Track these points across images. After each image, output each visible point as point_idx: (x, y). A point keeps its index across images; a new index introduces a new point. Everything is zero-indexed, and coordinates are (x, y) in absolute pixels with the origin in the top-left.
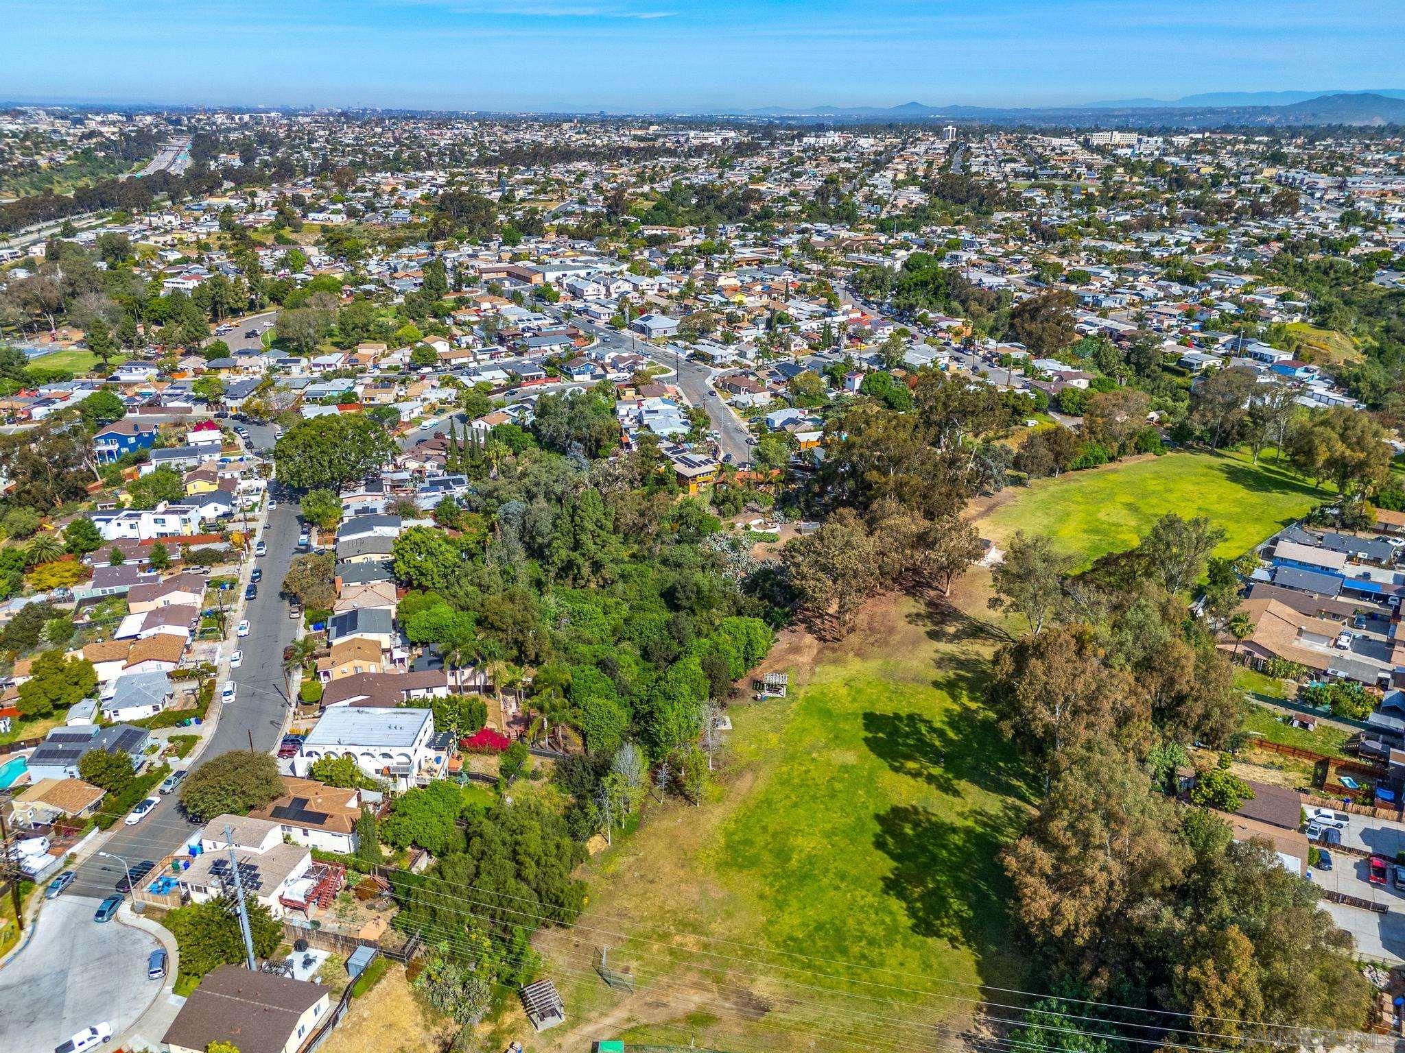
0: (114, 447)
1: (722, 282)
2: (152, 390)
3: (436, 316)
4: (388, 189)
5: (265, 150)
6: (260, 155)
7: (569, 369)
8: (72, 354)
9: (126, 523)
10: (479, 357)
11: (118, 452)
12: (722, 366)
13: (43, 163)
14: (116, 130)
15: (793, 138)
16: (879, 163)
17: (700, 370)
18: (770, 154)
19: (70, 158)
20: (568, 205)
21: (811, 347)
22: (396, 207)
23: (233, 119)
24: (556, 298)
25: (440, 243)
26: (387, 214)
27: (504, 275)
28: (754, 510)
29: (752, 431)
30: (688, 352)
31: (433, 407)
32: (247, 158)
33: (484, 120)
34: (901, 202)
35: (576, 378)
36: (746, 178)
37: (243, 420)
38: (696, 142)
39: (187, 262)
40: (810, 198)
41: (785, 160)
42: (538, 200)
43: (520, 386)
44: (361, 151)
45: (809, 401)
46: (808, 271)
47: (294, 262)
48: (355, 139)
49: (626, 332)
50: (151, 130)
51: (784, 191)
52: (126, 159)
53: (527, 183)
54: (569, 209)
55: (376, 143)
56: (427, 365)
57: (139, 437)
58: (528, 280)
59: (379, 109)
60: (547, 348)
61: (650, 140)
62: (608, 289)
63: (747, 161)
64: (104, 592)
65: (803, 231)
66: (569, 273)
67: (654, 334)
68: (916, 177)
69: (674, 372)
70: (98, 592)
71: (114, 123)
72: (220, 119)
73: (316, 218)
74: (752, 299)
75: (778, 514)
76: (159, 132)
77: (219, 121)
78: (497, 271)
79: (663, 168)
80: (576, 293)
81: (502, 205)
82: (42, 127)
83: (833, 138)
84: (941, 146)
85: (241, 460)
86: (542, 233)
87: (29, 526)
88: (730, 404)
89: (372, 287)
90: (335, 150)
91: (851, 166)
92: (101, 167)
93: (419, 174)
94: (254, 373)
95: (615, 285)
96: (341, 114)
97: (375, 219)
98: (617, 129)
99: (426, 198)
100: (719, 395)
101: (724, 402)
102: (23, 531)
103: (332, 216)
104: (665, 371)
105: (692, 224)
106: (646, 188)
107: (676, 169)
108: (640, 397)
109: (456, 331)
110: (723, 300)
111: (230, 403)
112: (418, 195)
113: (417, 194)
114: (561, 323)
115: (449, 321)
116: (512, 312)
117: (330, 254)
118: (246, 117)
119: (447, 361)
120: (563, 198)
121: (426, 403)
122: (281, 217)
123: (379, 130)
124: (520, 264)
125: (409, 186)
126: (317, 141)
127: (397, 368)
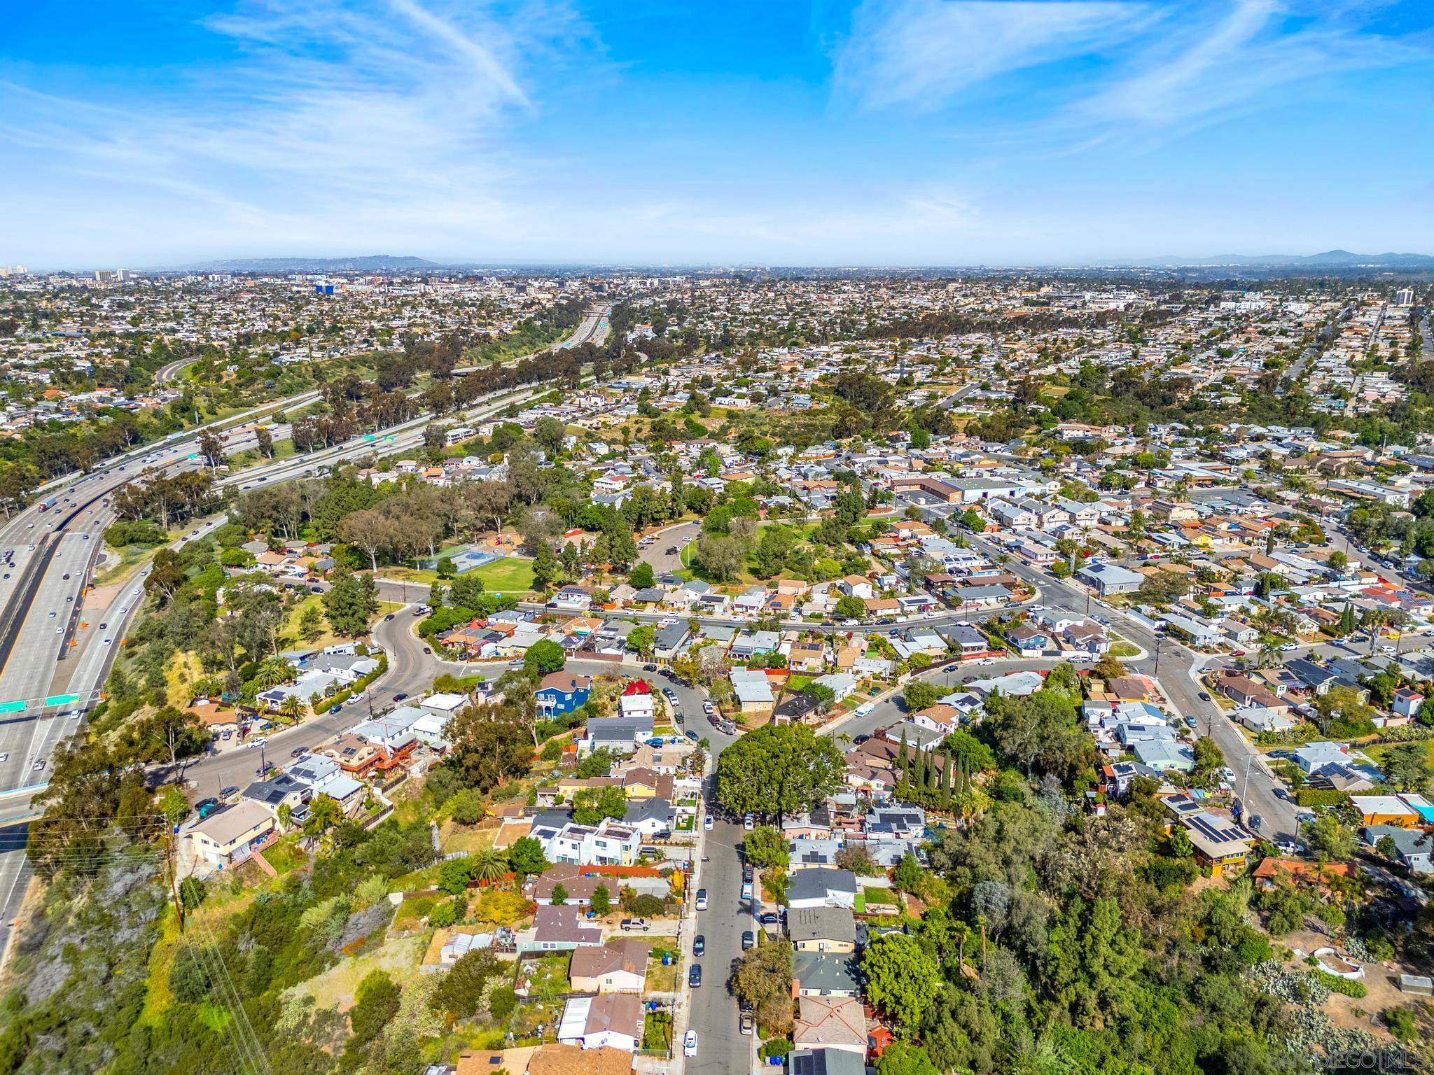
0: (551, 703)
1: (1177, 514)
2: (587, 630)
3: (852, 542)
4: (788, 368)
5: (673, 319)
6: (669, 325)
7: (1016, 641)
8: (513, 562)
9: (569, 842)
10: (906, 608)
11: (556, 708)
12: (1207, 649)
13: (494, 333)
14: (550, 296)
15: (1208, 303)
16: (1325, 339)
17: (1178, 654)
18: (1184, 324)
19: (514, 329)
20: (969, 390)
21: (1322, 630)
22: (797, 390)
23: (645, 284)
24: (981, 527)
25: (845, 441)
26: (789, 399)
27: (917, 488)
28: (1316, 929)
29: (1278, 773)
30: (1158, 624)
31: (866, 684)
32: (659, 330)
33: (868, 279)
34: (1371, 395)
35: (1025, 653)
36: (1163, 357)
37: (672, 677)
38: (1094, 307)
39: (614, 458)
40: (1250, 387)
41: (1205, 332)
42: (937, 383)
43: (960, 658)
44: (757, 321)
45: (1348, 729)
46: (1282, 501)
47: (708, 463)
48: (752, 306)
49: (1070, 583)
50: (578, 297)
51: (1215, 376)
52: (557, 327)
53: (925, 361)
54: (971, 395)
55: (771, 311)
56: (852, 617)
57: (576, 694)
58: (945, 497)
59: (768, 268)
60: (982, 601)
61: (1043, 304)
62: (1040, 517)
63: (1161, 334)
64: (545, 946)
65: (1258, 438)
66: (992, 492)
67: (1108, 591)
68: (1378, 361)
69: (1144, 654)
70: (539, 946)
71: (548, 289)
72: (634, 284)
73: (723, 402)
74: (1219, 541)
75: (1356, 945)
76: (585, 298)
77: (634, 286)
78: (910, 483)
79: (1065, 342)
80: (1003, 522)
81: (900, 389)
82: (494, 294)
83: (1254, 302)
84: (1398, 313)
85: (673, 742)
86: (951, 431)
87: (474, 816)
88: (1233, 718)
89: (786, 500)
90: (734, 319)
91: (1290, 341)
92: (538, 336)
93: (814, 349)
94: (679, 610)
95: (1049, 514)
96: (736, 277)
97: (777, 404)
98: (1005, 290)
99: (823, 379)
100: (1214, 701)
101: (1224, 714)
102: (468, 820)
103: (737, 401)
104: (1132, 651)
105: (1116, 422)
106: (1051, 369)
107: (1080, 343)
108: (1112, 697)
109: (877, 567)
110: (1184, 542)
111: (659, 653)
112: (817, 376)
113: (813, 375)
114: (994, 567)
115: (867, 550)
116: (938, 548)
117: (740, 451)
118: (656, 282)
119: (873, 612)
120: (963, 381)
121: (858, 677)
122: (692, 403)
123: (771, 295)
124: (934, 475)
125: (808, 365)
126: (719, 310)
127: (820, 616)
